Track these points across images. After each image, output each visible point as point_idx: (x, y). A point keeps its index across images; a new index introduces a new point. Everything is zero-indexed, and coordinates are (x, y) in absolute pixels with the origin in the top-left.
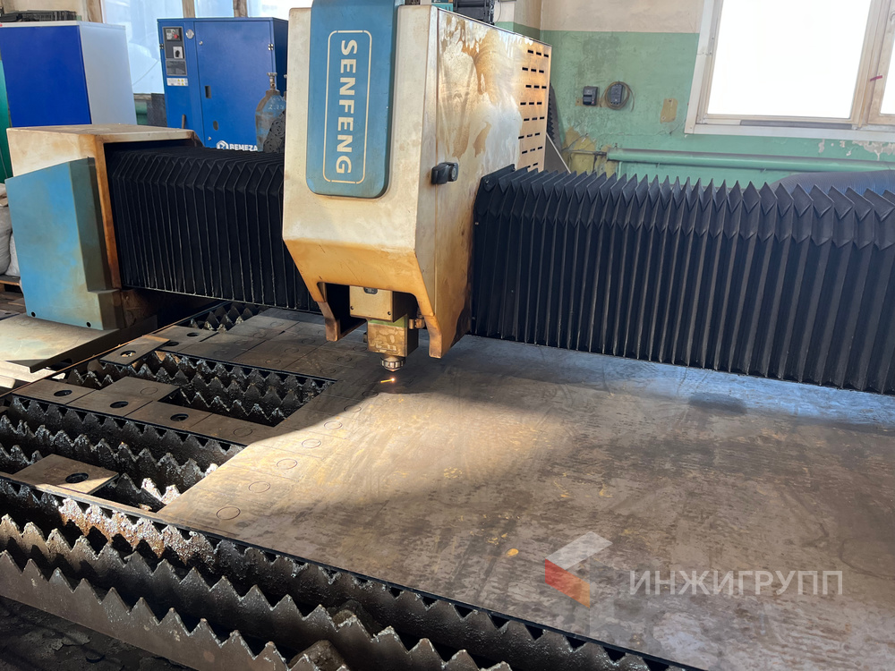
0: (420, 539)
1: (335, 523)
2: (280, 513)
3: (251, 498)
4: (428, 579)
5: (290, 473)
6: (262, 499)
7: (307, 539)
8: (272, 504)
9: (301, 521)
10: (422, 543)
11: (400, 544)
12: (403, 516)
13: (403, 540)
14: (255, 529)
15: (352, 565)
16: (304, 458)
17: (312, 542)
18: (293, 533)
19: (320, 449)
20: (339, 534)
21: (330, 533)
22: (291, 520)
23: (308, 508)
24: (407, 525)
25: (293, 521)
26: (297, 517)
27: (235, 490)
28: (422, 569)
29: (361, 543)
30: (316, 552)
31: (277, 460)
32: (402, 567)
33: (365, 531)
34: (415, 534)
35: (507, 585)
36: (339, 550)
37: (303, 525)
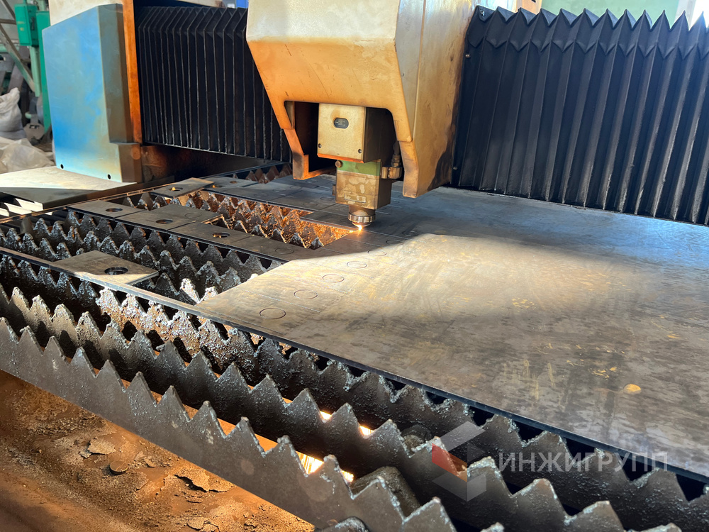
0: (504, 361)
1: (396, 334)
2: (331, 318)
3: (297, 303)
4: (530, 405)
5: (337, 286)
6: (309, 304)
7: (365, 346)
8: (321, 310)
9: (356, 329)
10: (508, 366)
11: (481, 364)
12: (476, 336)
13: (484, 360)
14: (303, 330)
15: (426, 379)
16: (351, 275)
17: (372, 350)
18: (347, 338)
19: (366, 269)
20: (404, 346)
21: (392, 344)
22: (345, 326)
23: (362, 318)
24: (484, 346)
25: (347, 328)
26: (351, 325)
27: (279, 295)
28: (517, 392)
29: (432, 357)
30: (378, 360)
31: (322, 275)
32: (491, 388)
33: (433, 346)
34: (497, 355)
35: (642, 424)
36: (406, 361)
37: (359, 333)
